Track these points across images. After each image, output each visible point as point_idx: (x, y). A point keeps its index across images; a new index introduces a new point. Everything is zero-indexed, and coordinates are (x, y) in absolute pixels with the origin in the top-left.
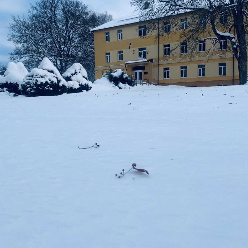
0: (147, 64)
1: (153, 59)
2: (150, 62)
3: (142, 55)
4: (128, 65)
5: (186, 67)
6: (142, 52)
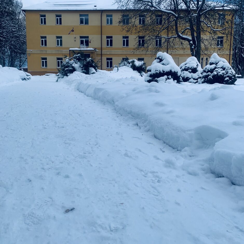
1: (96, 49)
3: (84, 43)
6: (84, 40)
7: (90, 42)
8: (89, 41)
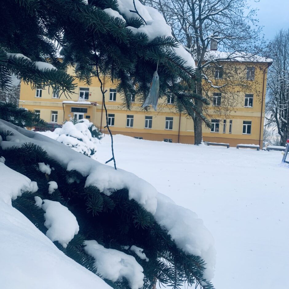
0: (90, 107)
1: (96, 103)
2: (94, 105)
3: (84, 96)
4: (66, 105)
5: (132, 117)
6: (83, 92)
7: (90, 95)
8: (90, 93)
